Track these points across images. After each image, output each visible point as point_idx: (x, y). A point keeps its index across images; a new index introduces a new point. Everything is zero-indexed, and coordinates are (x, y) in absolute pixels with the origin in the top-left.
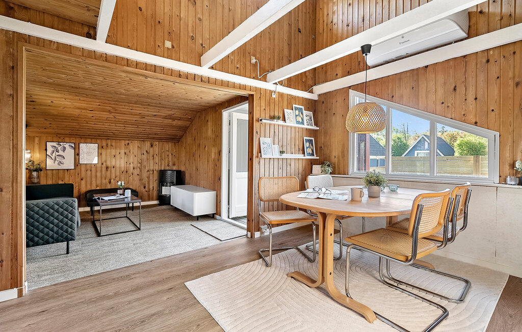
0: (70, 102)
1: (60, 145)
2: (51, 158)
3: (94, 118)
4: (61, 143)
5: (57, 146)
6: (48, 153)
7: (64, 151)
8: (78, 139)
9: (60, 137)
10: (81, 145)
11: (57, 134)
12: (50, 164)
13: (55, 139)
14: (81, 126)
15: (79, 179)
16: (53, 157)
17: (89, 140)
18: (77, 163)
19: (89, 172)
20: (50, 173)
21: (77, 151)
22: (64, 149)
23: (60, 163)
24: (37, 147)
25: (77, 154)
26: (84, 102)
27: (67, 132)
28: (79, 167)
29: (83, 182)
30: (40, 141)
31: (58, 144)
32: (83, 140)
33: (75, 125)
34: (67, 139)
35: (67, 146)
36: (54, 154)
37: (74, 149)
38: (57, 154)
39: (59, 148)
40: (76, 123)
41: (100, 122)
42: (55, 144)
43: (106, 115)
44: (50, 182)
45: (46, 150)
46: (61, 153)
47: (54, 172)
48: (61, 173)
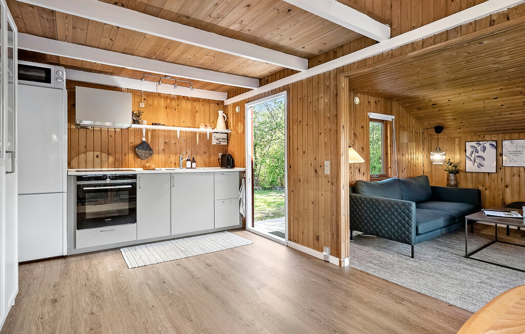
0: (465, 96)
1: (480, 144)
2: (471, 159)
3: (505, 106)
4: (481, 143)
5: (476, 146)
6: (468, 154)
7: (484, 151)
8: (501, 136)
9: (479, 135)
10: (506, 143)
11: (475, 133)
12: (470, 167)
13: (475, 138)
14: (494, 119)
15: (503, 185)
16: (472, 159)
17: (516, 135)
18: (499, 166)
19: (516, 178)
20: (469, 175)
21: (500, 151)
22: (484, 149)
23: (480, 165)
24: (457, 148)
25: (499, 155)
26: (479, 91)
27: (484, 129)
28: (502, 170)
29: (508, 190)
30: (460, 141)
31: (478, 144)
32: (507, 136)
33: (488, 120)
34: (487, 137)
35: (487, 145)
36: (473, 155)
37: (496, 148)
38: (477, 154)
39: (479, 148)
40: (487, 117)
41: (517, 110)
42: (474, 144)
43: (519, 99)
44: (470, 186)
45: (466, 150)
46: (481, 153)
47: (474, 174)
48: (481, 177)
